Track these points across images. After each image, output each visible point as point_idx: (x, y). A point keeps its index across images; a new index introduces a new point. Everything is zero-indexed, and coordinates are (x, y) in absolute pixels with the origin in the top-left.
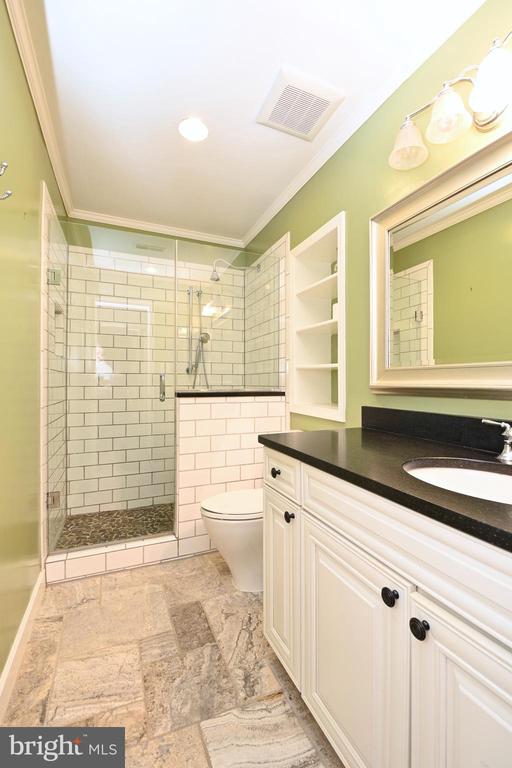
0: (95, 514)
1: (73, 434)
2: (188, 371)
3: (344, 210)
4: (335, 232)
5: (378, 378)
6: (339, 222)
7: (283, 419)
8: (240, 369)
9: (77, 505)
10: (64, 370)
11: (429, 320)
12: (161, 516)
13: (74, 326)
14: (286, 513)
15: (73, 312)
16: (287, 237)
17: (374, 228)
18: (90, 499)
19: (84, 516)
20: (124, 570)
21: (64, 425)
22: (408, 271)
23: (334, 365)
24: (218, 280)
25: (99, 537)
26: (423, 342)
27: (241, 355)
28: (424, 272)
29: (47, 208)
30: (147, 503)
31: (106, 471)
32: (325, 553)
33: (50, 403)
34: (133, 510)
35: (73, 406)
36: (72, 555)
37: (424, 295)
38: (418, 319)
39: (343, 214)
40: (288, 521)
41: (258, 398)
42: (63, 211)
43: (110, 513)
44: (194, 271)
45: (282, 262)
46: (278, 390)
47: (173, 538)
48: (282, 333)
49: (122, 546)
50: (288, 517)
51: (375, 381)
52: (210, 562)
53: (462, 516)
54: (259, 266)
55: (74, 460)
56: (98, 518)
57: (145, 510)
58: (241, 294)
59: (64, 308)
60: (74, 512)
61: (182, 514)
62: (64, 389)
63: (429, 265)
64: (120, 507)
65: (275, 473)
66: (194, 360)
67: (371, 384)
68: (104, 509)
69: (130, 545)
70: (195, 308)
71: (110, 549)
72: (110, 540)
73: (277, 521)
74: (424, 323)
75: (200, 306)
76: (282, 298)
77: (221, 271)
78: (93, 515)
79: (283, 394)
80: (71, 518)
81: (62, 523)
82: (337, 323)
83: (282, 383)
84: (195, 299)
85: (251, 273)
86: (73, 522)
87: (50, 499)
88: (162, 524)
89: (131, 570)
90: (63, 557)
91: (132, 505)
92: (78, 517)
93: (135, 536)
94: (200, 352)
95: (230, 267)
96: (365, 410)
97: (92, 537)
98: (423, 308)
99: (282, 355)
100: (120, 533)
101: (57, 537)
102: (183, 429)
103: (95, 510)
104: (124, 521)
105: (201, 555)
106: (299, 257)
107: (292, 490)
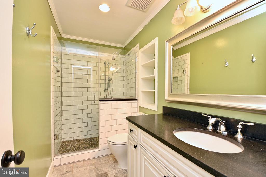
0: (72, 140)
1: (64, 113)
2: (104, 90)
3: (157, 37)
4: (154, 44)
5: (168, 96)
6: (156, 41)
7: (137, 108)
8: (123, 90)
9: (66, 137)
10: (61, 91)
11: (188, 74)
12: (95, 141)
13: (64, 75)
14: (134, 145)
15: (64, 71)
16: (138, 45)
17: (167, 44)
18: (70, 135)
19: (68, 141)
20: (81, 161)
21: (61, 110)
22: (181, 56)
23: (154, 91)
24: (114, 59)
25: (73, 149)
26: (186, 81)
27: (123, 85)
28: (187, 57)
29: (53, 34)
30: (90, 137)
31: (76, 125)
32: (147, 160)
33: (55, 97)
34: (85, 139)
35: (64, 104)
36: (63, 156)
37: (186, 65)
38: (185, 73)
39: (157, 38)
40: (135, 148)
41: (128, 101)
42: (60, 35)
43: (77, 140)
44: (106, 56)
45: (137, 54)
46: (135, 98)
47: (98, 150)
48: (137, 78)
49: (80, 153)
50: (135, 147)
51: (167, 98)
52: (111, 158)
53: (189, 155)
54: (129, 54)
55: (64, 122)
56: (73, 142)
57: (89, 139)
58: (123, 64)
59: (60, 69)
60: (65, 140)
61: (101, 141)
62: (61, 97)
63: (188, 54)
64: (81, 138)
65: (131, 131)
66: (106, 87)
67: (166, 99)
68: (75, 139)
69: (83, 152)
70: (107, 69)
71: (76, 154)
72: (77, 150)
73: (131, 147)
74: (186, 75)
75: (109, 68)
76: (137, 66)
77: (116, 56)
78: (71, 141)
79: (137, 100)
80: (64, 142)
81: (60, 144)
82: (155, 76)
83: (136, 96)
84: (107, 66)
85: (127, 57)
86: (64, 143)
87: (55, 137)
88: (95, 144)
89: (84, 161)
90: (60, 157)
91: (85, 137)
92: (66, 142)
93: (85, 149)
94: (109, 84)
95: (119, 55)
96: (164, 107)
97: (71, 149)
98: (186, 69)
99: (136, 86)
100: (80, 148)
101: (58, 149)
102: (102, 112)
103: (72, 139)
104: (82, 143)
105: (108, 155)
106: (142, 52)
107: (137, 137)
